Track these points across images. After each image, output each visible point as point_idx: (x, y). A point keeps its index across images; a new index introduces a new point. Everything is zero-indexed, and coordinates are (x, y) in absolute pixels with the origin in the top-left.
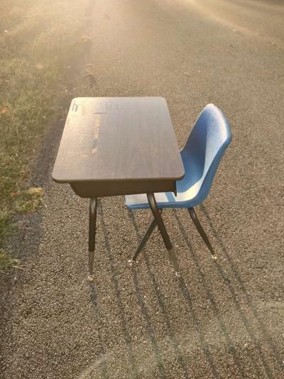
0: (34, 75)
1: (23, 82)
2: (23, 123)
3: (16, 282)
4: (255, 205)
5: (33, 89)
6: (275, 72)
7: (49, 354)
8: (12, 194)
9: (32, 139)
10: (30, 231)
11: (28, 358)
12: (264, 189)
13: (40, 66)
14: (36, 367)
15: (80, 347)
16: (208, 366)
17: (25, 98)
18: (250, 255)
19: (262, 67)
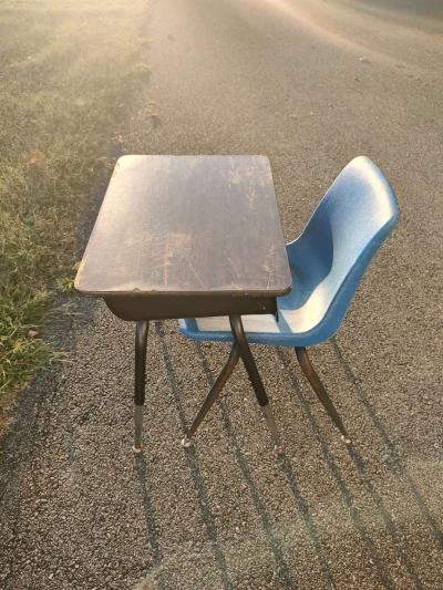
0: (72, 113)
1: (57, 122)
2: (62, 178)
3: (64, 381)
4: (394, 287)
5: (73, 134)
6: (421, 115)
7: (116, 468)
8: (51, 270)
9: (75, 199)
10: (80, 318)
11: (88, 474)
12: (407, 267)
13: (80, 102)
14: (100, 484)
15: (159, 459)
16: (334, 482)
17: (62, 143)
18: (390, 348)
19: (402, 109)
